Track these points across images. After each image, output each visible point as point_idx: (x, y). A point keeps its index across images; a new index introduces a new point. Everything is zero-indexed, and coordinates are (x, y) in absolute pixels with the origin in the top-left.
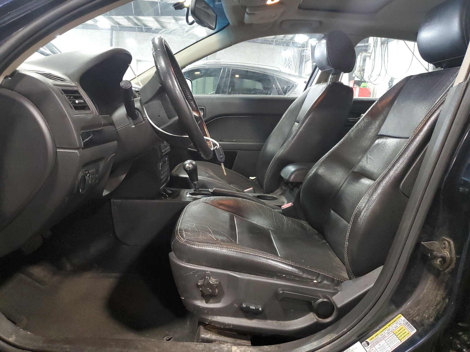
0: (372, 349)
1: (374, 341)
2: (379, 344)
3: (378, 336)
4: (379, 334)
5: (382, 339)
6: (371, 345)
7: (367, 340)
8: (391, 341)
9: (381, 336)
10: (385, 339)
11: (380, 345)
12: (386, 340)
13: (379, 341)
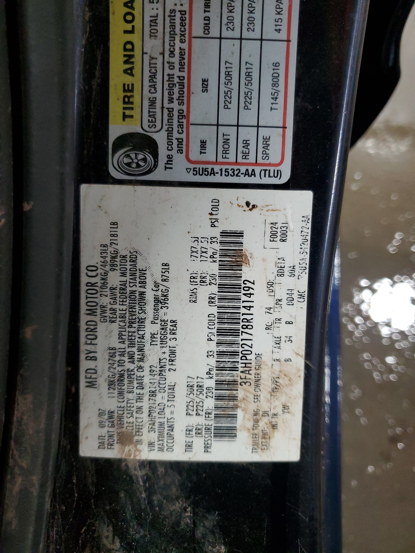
0: (195, 148)
1: (152, 102)
2: (196, 85)
3: (137, 53)
4: (129, 37)
5: (185, 46)
6: (170, 132)
7: (112, 139)
8: (238, 10)
9: (153, 35)
10: (198, 30)
11: (213, 85)
12: (207, 27)
13: (176, 72)
